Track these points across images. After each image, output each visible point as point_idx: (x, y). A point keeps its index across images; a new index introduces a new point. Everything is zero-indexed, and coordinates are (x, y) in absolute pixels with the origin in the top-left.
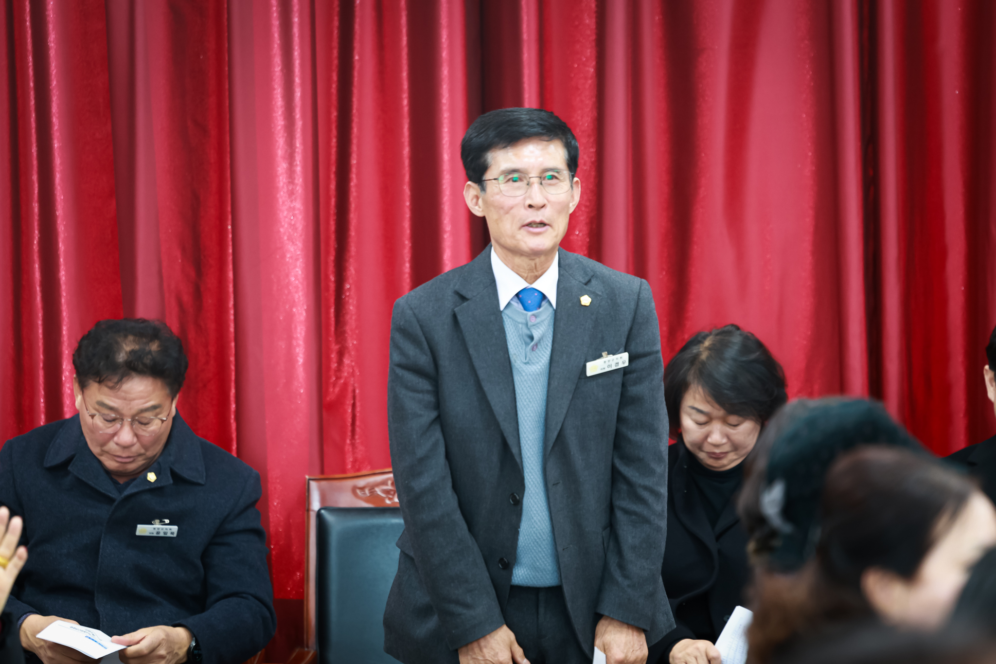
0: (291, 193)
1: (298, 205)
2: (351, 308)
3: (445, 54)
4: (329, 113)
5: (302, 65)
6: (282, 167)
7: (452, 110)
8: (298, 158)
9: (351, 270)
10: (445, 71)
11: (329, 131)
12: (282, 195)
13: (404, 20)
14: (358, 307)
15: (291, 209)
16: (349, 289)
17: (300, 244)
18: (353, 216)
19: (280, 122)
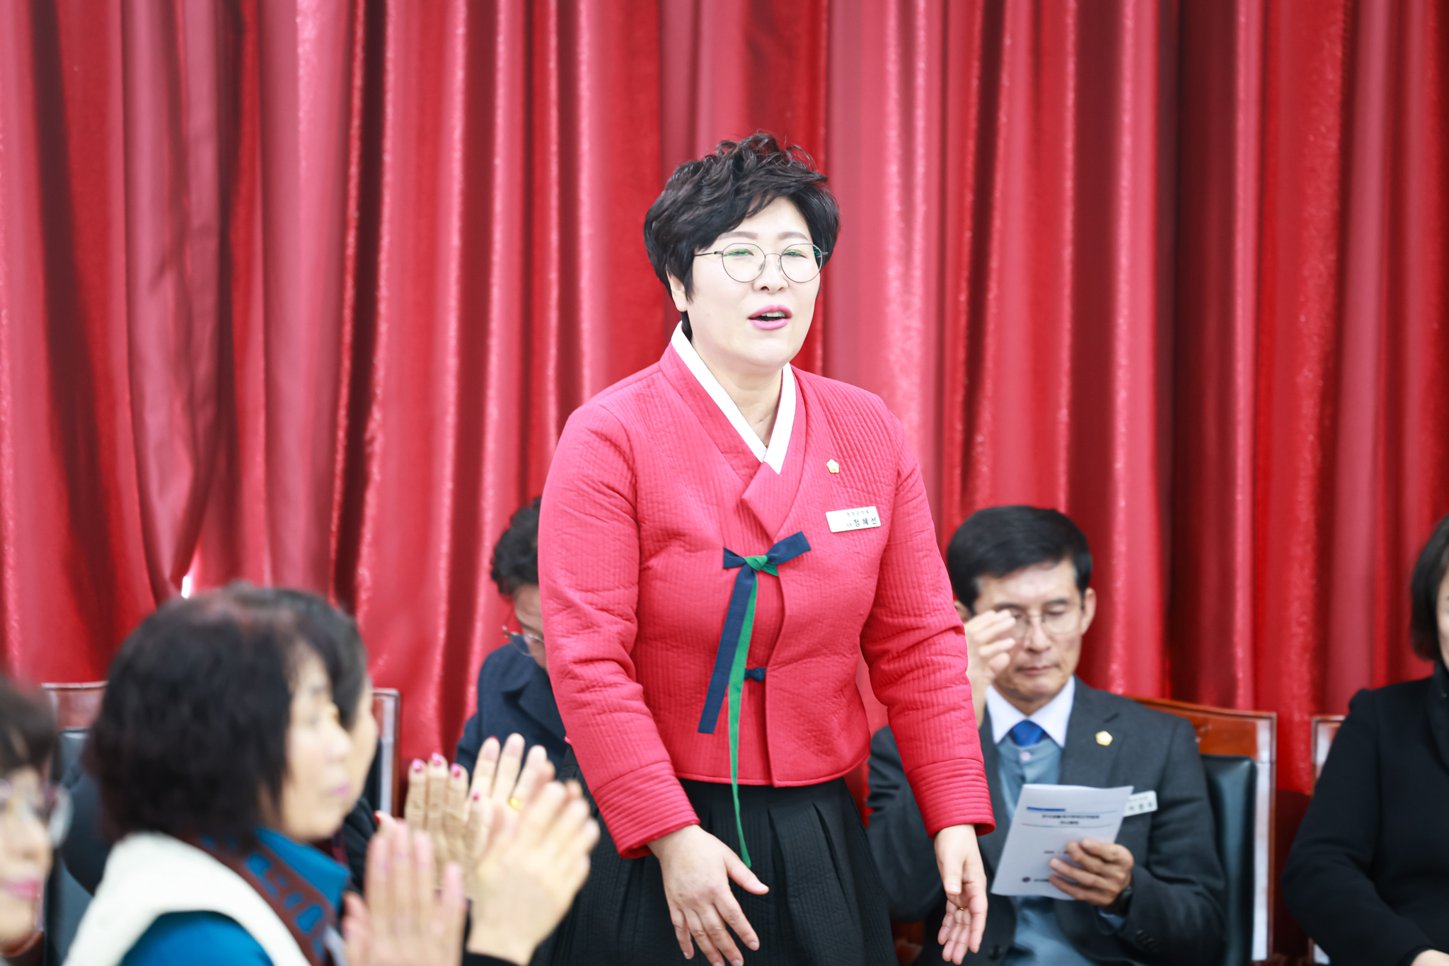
0: (906, 306)
1: (916, 323)
2: (984, 468)
3: (1127, 119)
4: (961, 197)
5: (928, 129)
6: (894, 271)
7: (1135, 198)
8: (918, 258)
9: (986, 415)
10: (1126, 141)
11: (960, 221)
12: (894, 308)
13: (1071, 67)
14: (994, 469)
15: (907, 329)
16: (982, 443)
17: (916, 378)
18: (990, 342)
19: (894, 206)
